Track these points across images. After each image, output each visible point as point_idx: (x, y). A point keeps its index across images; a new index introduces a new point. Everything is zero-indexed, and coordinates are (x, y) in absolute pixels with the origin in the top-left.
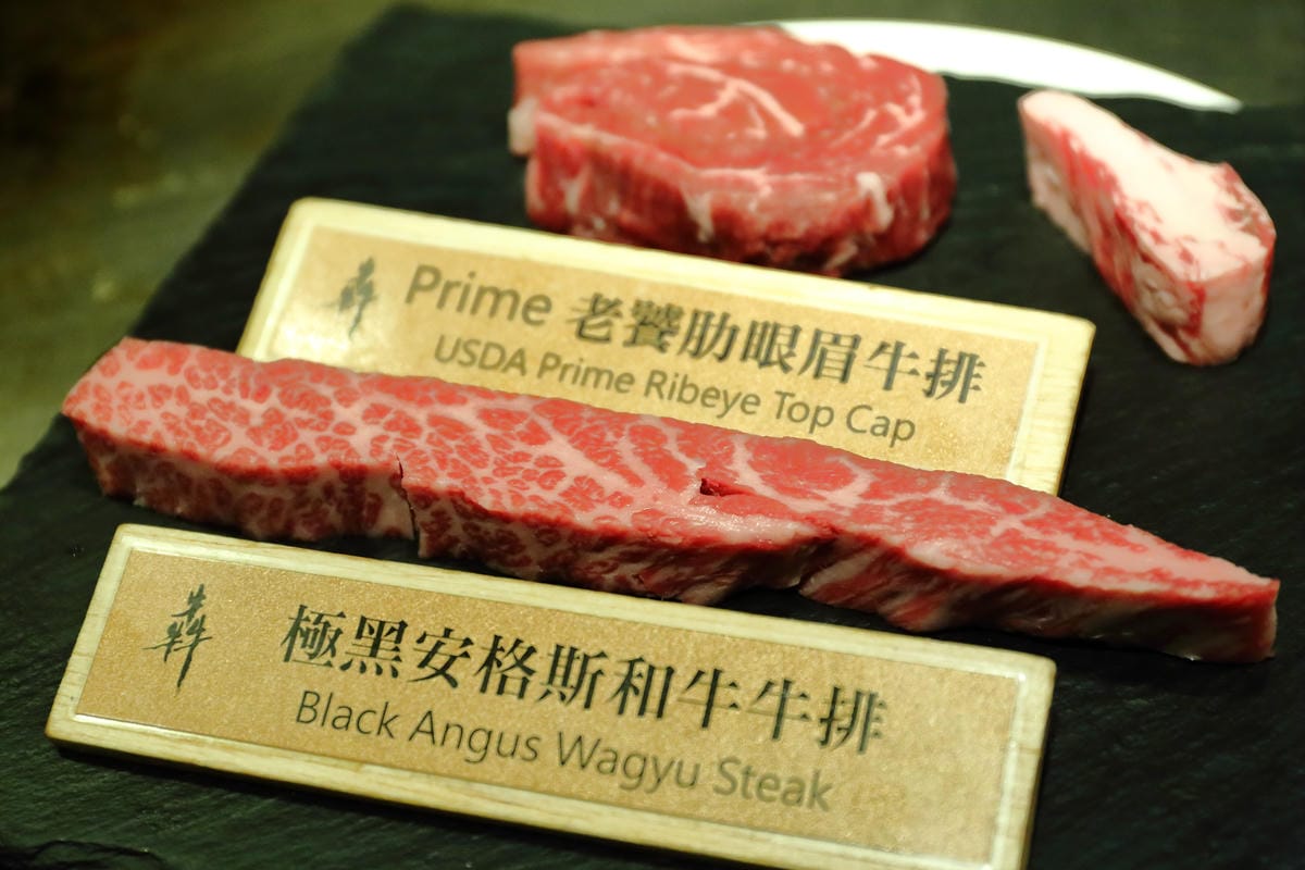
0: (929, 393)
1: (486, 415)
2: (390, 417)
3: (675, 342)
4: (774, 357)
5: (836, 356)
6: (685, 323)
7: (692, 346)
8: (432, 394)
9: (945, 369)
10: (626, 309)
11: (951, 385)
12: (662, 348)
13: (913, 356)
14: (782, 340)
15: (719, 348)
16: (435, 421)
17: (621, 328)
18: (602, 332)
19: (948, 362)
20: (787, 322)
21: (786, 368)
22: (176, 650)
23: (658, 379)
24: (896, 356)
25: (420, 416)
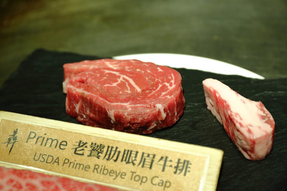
0: (175, 173)
1: (43, 183)
2: (14, 183)
3: (102, 155)
4: (130, 161)
5: (148, 160)
6: (105, 150)
7: (107, 157)
8: (28, 175)
9: (180, 165)
10: (88, 145)
11: (181, 170)
12: (98, 157)
13: (171, 161)
14: (133, 155)
15: (115, 158)
16: (28, 185)
17: (87, 152)
18: (81, 152)
19: (181, 163)
20: (134, 150)
21: (134, 164)
23: (97, 167)
24: (166, 161)
25: (23, 182)
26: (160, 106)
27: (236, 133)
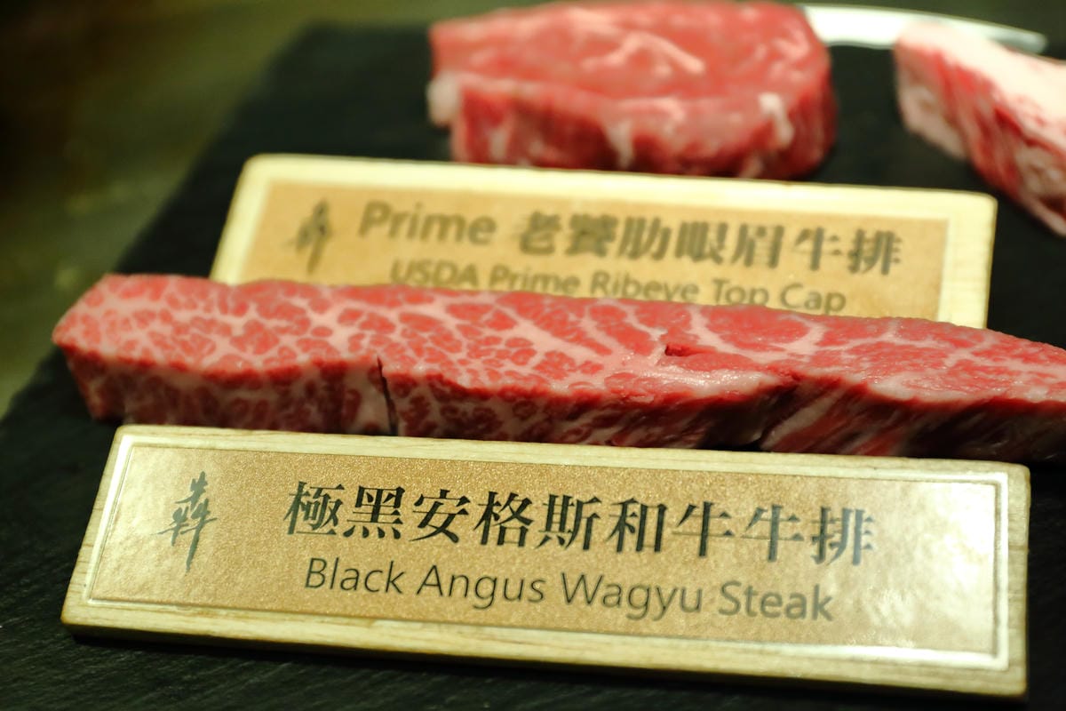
0: (854, 269)
1: (453, 310)
3: (613, 247)
4: (706, 251)
5: (763, 245)
6: (620, 231)
7: (629, 248)
9: (865, 246)
10: (565, 222)
11: (873, 260)
12: (601, 252)
13: (835, 239)
14: (712, 235)
15: (655, 248)
16: (406, 318)
17: (562, 240)
18: (544, 244)
19: (867, 241)
20: (714, 221)
21: (718, 260)
22: (182, 533)
23: (601, 279)
24: (818, 240)
26: (772, 104)
27: (1025, 157)
